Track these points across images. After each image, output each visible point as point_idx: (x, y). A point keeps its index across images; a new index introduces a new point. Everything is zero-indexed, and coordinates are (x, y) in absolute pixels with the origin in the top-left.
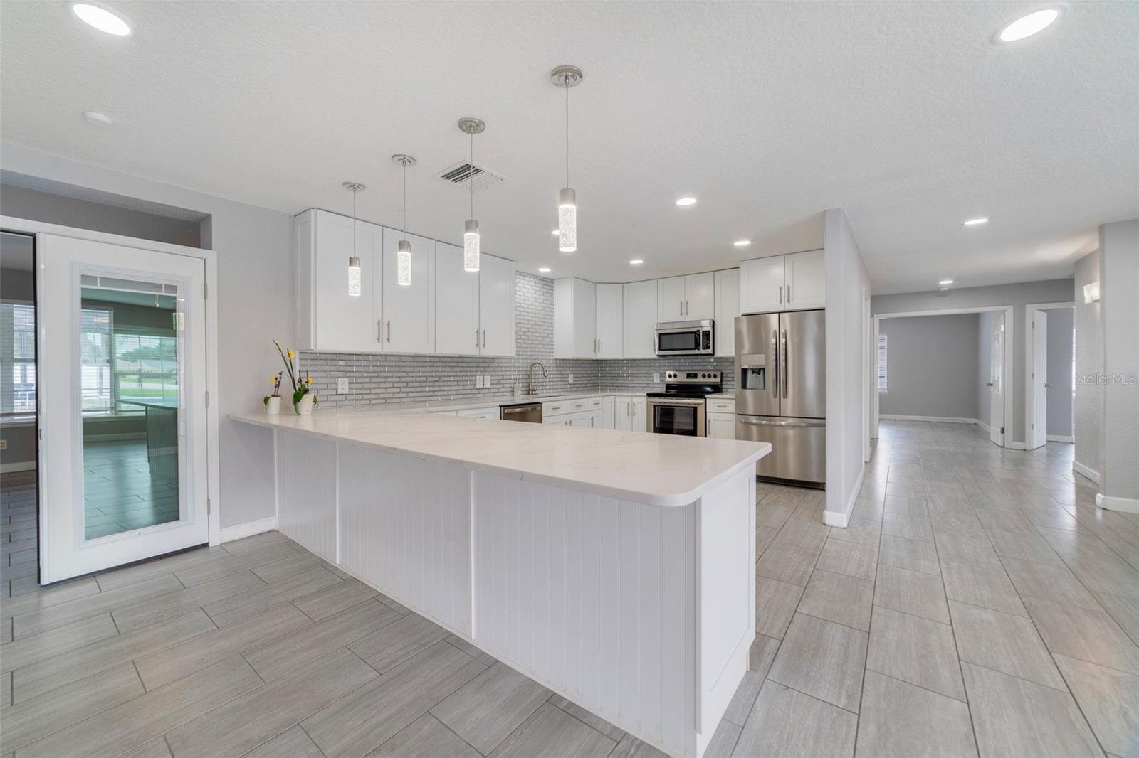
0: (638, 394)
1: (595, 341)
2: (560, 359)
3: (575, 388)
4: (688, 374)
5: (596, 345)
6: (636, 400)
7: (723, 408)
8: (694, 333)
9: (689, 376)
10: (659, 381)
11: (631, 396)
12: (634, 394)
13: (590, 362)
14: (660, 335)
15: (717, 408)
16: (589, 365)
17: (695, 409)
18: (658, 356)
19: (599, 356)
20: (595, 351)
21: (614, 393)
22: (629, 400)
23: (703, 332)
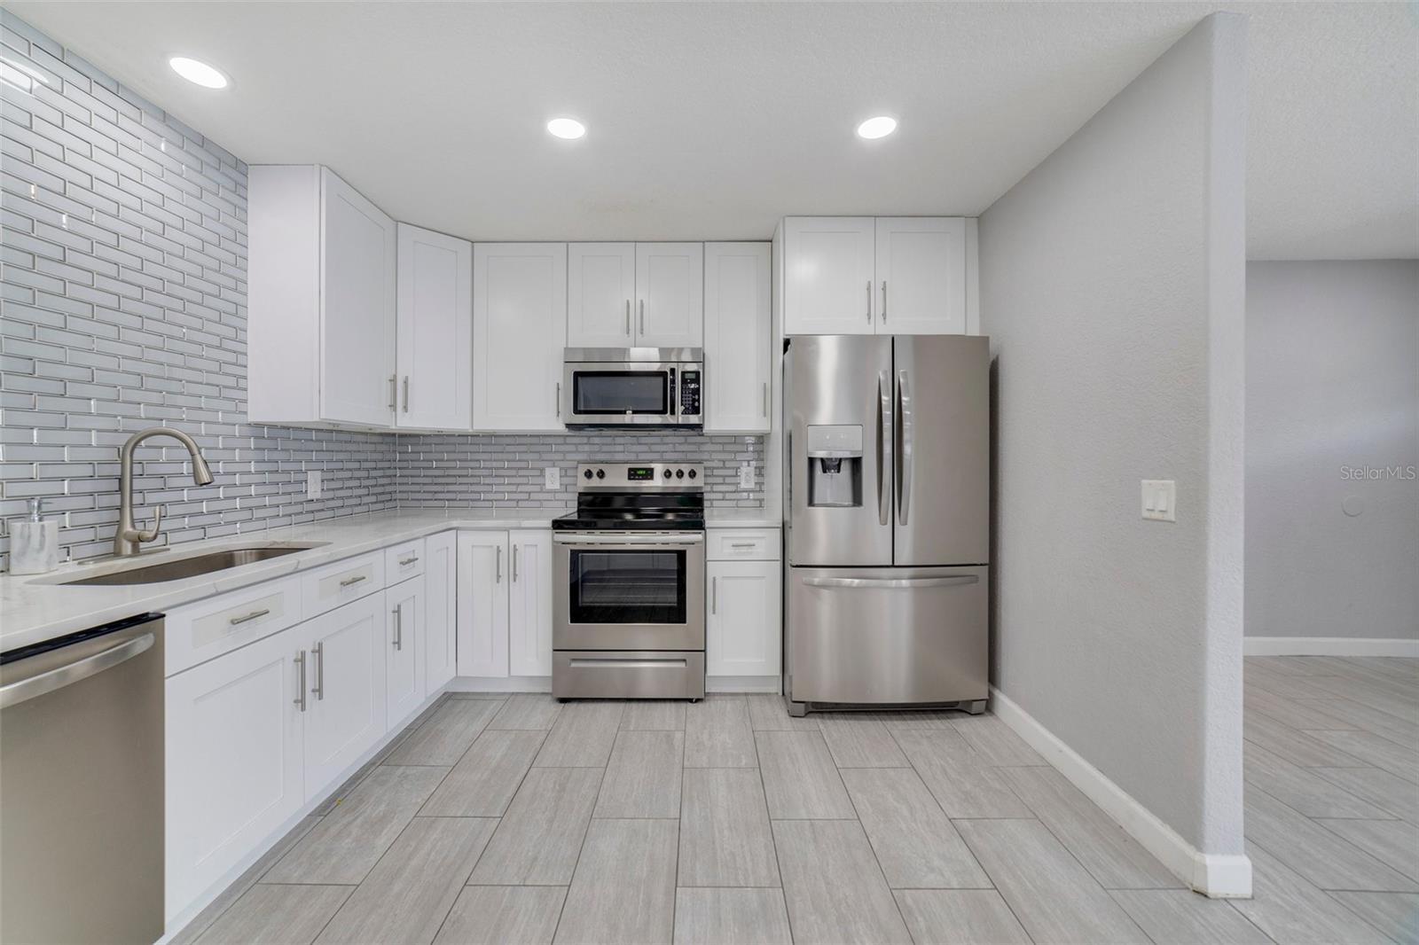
0: (526, 523)
1: (394, 380)
2: (272, 426)
3: (331, 511)
4: (630, 470)
5: (398, 392)
6: (517, 538)
7: (744, 550)
8: (663, 374)
9: (633, 474)
10: (557, 486)
11: (507, 530)
12: (513, 523)
13: (375, 439)
14: (577, 375)
15: (732, 550)
16: (372, 447)
17: (681, 555)
18: (568, 426)
19: (405, 422)
20: (393, 406)
21: (455, 523)
22: (499, 539)
23: (683, 373)
